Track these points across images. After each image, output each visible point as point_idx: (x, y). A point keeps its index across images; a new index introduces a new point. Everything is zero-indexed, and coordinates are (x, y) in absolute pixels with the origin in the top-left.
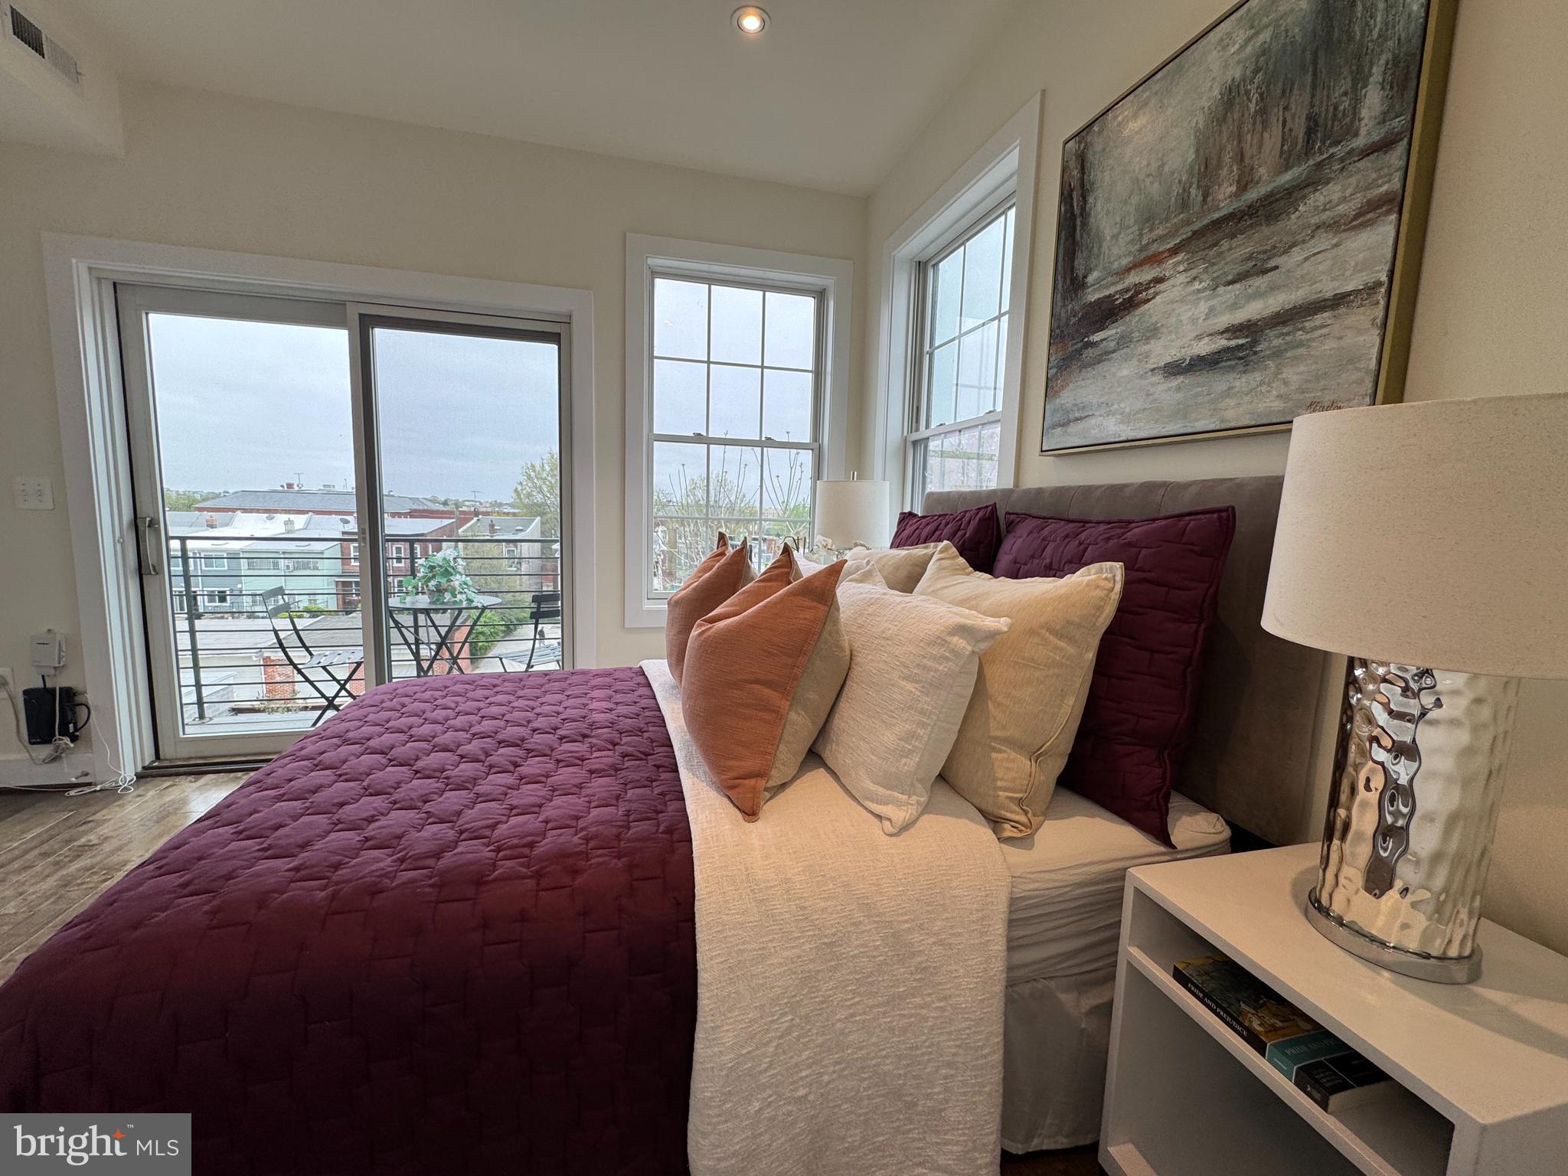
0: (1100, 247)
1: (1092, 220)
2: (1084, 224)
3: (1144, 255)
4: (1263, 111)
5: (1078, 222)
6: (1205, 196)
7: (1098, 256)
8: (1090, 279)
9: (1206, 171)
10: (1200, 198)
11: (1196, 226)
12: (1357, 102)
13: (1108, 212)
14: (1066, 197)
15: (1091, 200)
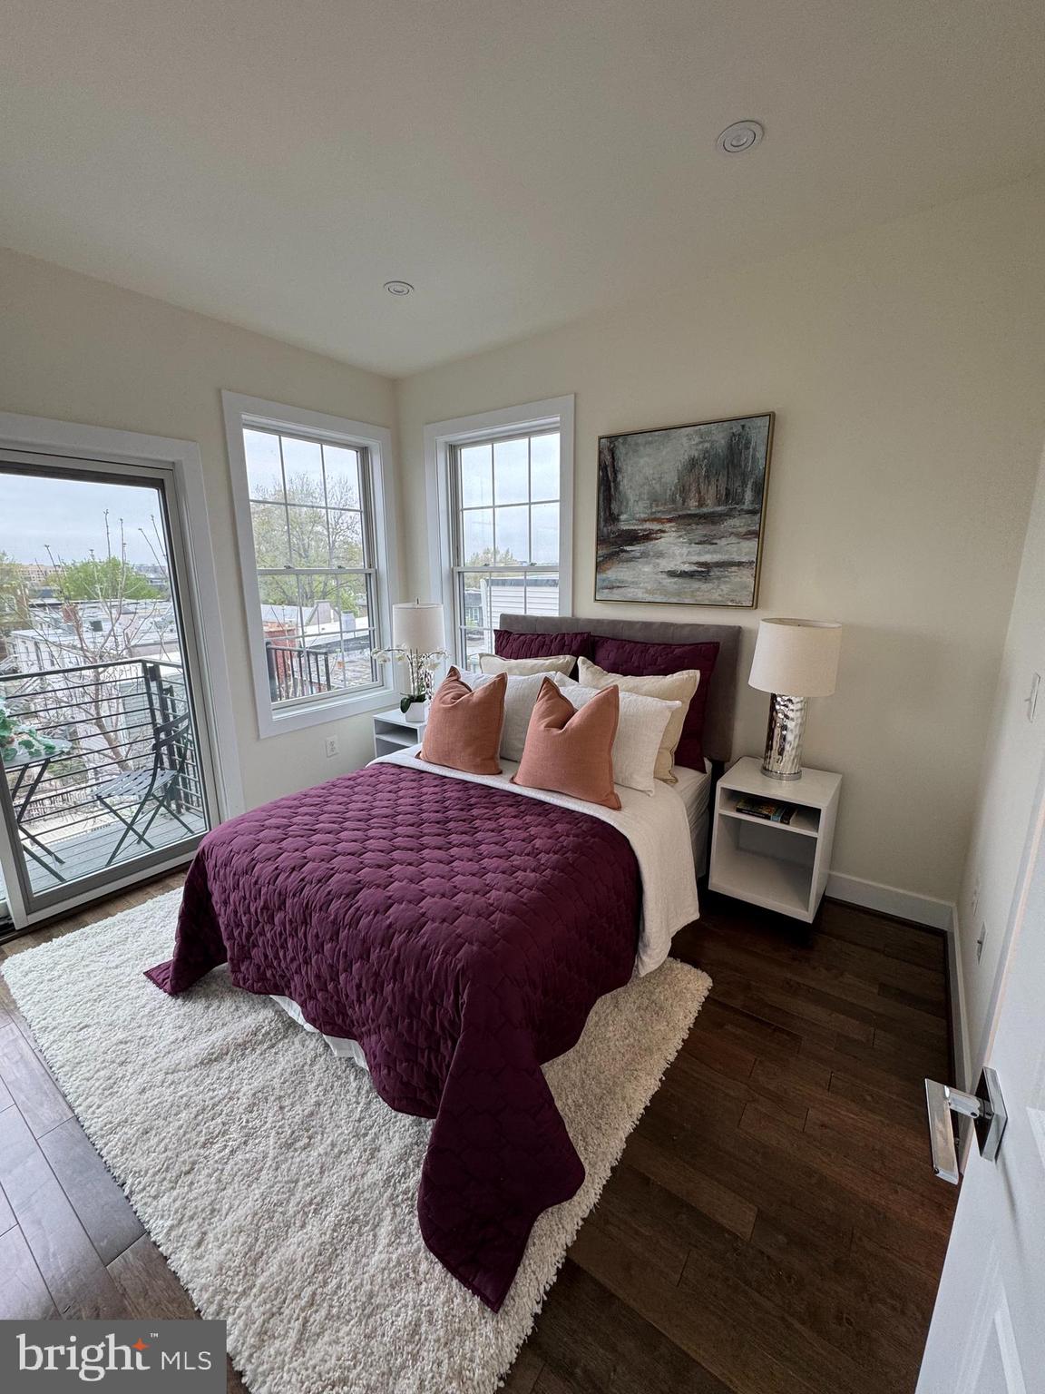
0: (627, 503)
1: (621, 488)
2: (616, 488)
3: (653, 517)
4: (707, 477)
5: (612, 484)
6: (684, 501)
7: (626, 507)
8: (623, 517)
9: (684, 490)
10: (681, 501)
11: (680, 513)
12: (744, 492)
13: (631, 487)
14: (602, 467)
15: (620, 477)
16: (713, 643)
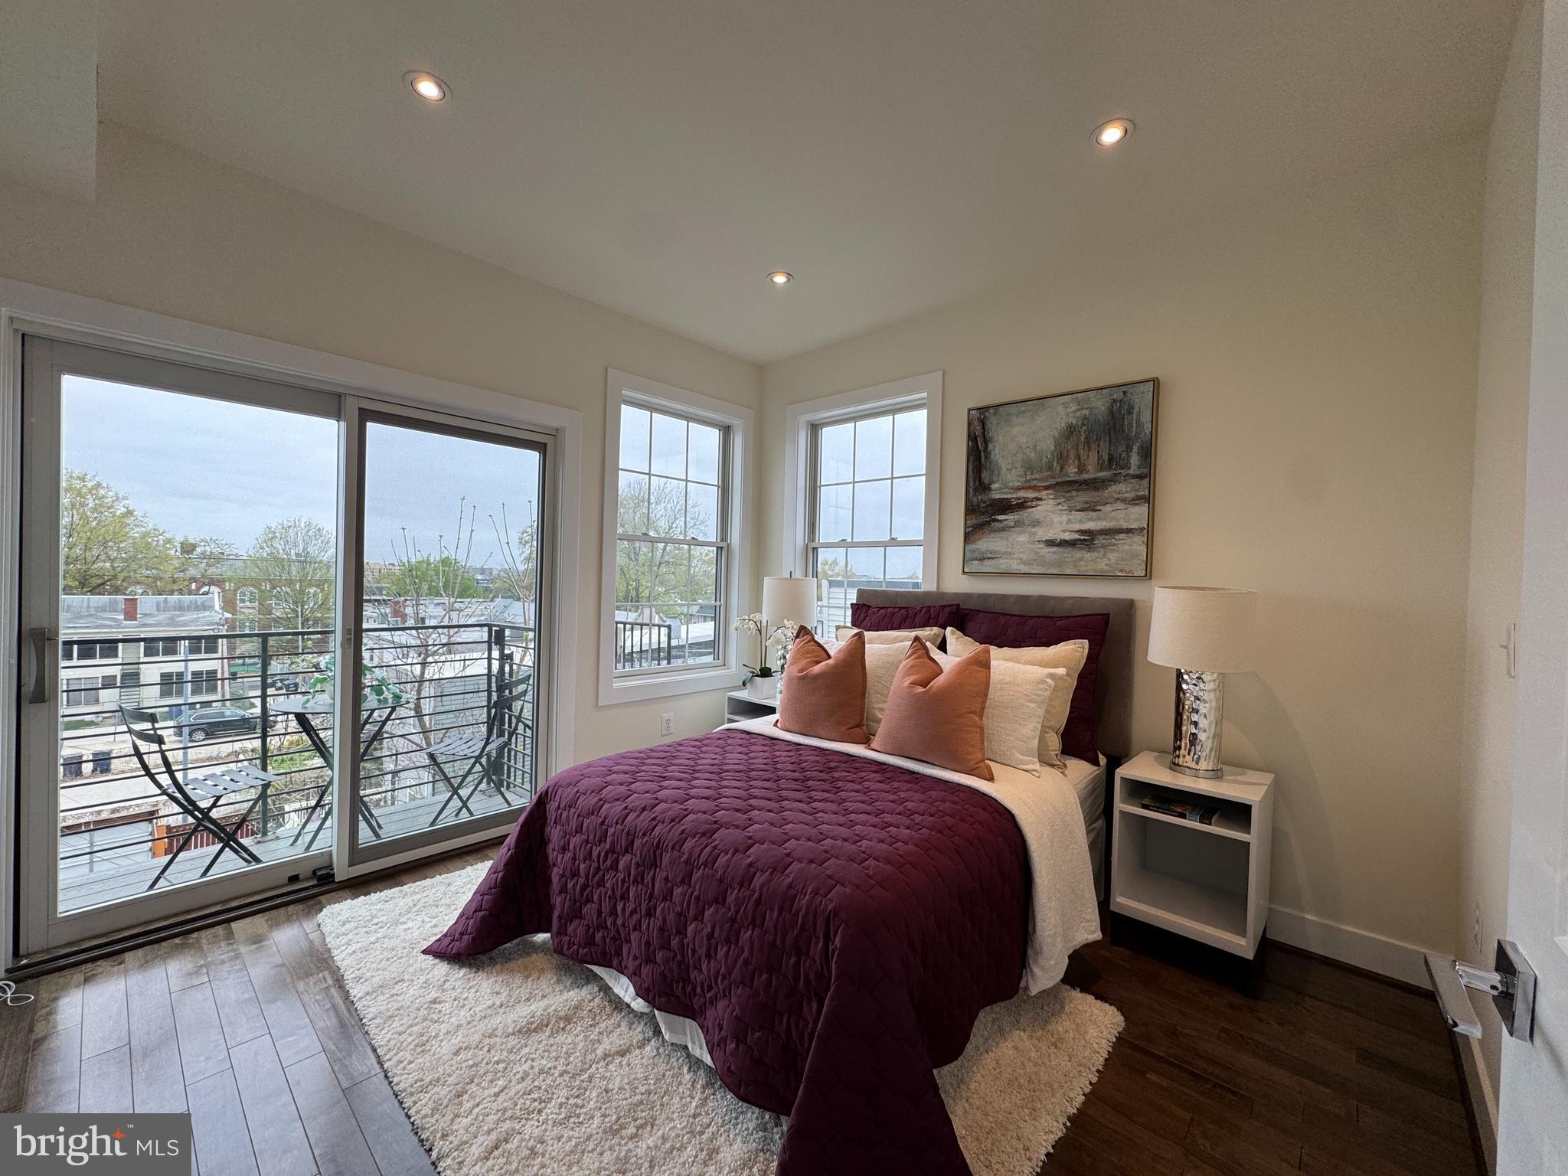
0: (999, 472)
1: (992, 456)
2: (987, 458)
3: (1028, 484)
4: (1087, 442)
5: (983, 454)
6: (1062, 469)
7: (998, 476)
8: (994, 486)
9: (1062, 458)
10: (1059, 468)
11: (1058, 480)
12: (1129, 457)
13: (1003, 456)
14: (972, 437)
15: (991, 446)
16: (1102, 615)
